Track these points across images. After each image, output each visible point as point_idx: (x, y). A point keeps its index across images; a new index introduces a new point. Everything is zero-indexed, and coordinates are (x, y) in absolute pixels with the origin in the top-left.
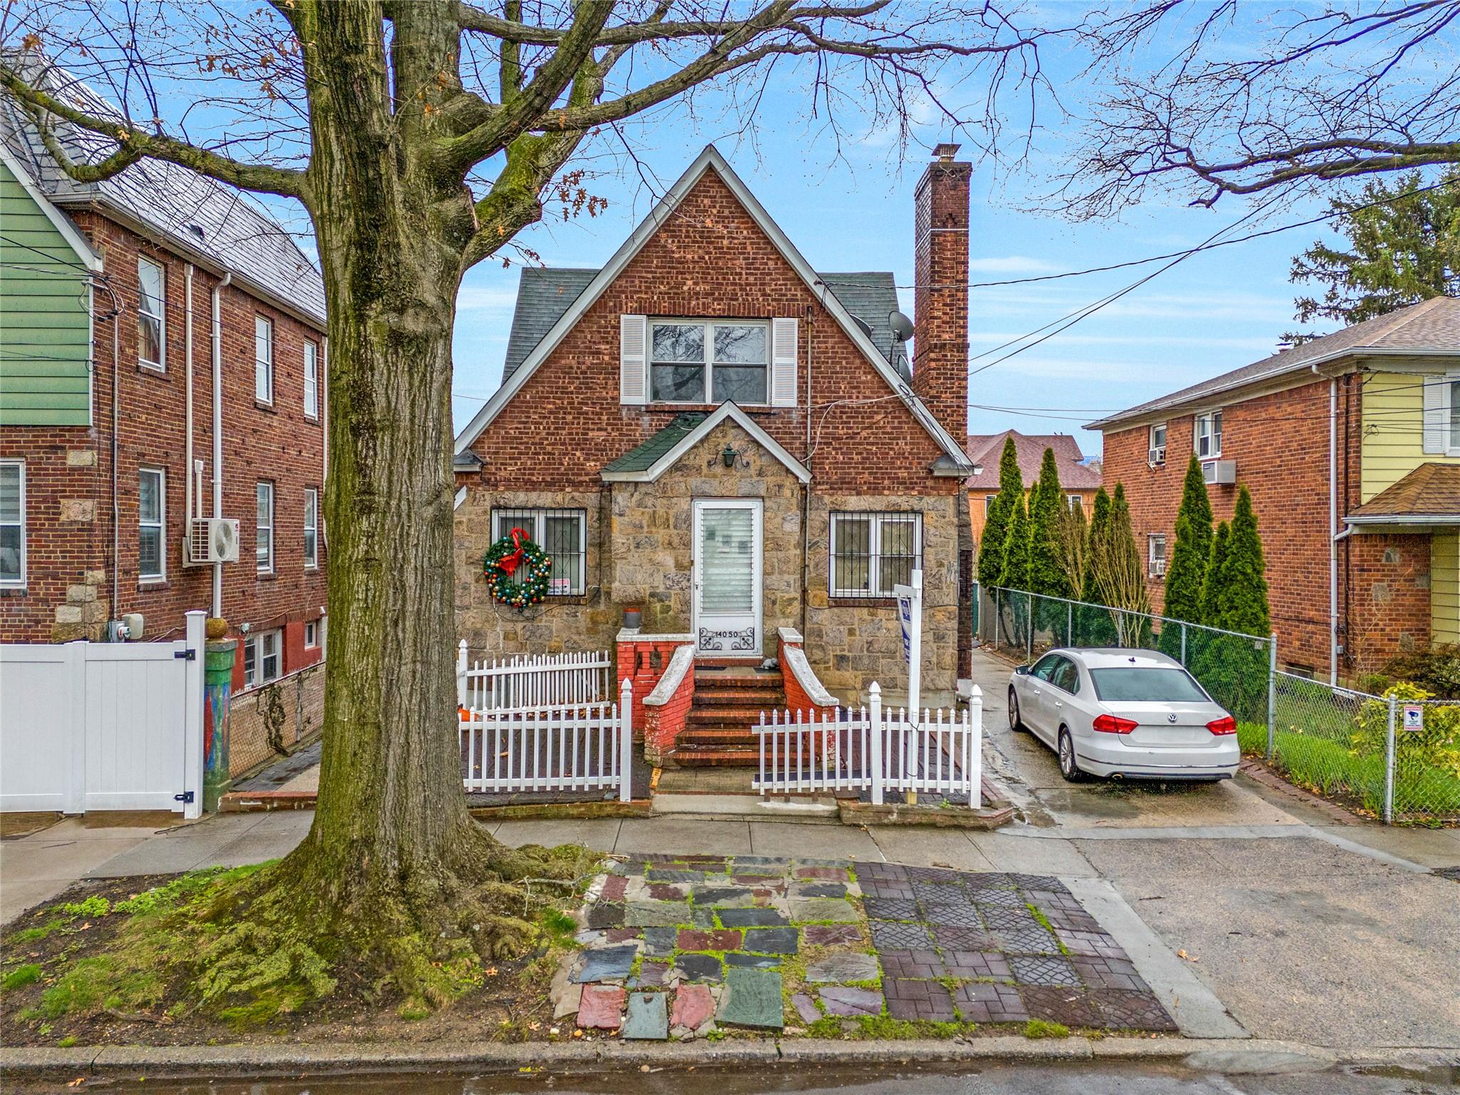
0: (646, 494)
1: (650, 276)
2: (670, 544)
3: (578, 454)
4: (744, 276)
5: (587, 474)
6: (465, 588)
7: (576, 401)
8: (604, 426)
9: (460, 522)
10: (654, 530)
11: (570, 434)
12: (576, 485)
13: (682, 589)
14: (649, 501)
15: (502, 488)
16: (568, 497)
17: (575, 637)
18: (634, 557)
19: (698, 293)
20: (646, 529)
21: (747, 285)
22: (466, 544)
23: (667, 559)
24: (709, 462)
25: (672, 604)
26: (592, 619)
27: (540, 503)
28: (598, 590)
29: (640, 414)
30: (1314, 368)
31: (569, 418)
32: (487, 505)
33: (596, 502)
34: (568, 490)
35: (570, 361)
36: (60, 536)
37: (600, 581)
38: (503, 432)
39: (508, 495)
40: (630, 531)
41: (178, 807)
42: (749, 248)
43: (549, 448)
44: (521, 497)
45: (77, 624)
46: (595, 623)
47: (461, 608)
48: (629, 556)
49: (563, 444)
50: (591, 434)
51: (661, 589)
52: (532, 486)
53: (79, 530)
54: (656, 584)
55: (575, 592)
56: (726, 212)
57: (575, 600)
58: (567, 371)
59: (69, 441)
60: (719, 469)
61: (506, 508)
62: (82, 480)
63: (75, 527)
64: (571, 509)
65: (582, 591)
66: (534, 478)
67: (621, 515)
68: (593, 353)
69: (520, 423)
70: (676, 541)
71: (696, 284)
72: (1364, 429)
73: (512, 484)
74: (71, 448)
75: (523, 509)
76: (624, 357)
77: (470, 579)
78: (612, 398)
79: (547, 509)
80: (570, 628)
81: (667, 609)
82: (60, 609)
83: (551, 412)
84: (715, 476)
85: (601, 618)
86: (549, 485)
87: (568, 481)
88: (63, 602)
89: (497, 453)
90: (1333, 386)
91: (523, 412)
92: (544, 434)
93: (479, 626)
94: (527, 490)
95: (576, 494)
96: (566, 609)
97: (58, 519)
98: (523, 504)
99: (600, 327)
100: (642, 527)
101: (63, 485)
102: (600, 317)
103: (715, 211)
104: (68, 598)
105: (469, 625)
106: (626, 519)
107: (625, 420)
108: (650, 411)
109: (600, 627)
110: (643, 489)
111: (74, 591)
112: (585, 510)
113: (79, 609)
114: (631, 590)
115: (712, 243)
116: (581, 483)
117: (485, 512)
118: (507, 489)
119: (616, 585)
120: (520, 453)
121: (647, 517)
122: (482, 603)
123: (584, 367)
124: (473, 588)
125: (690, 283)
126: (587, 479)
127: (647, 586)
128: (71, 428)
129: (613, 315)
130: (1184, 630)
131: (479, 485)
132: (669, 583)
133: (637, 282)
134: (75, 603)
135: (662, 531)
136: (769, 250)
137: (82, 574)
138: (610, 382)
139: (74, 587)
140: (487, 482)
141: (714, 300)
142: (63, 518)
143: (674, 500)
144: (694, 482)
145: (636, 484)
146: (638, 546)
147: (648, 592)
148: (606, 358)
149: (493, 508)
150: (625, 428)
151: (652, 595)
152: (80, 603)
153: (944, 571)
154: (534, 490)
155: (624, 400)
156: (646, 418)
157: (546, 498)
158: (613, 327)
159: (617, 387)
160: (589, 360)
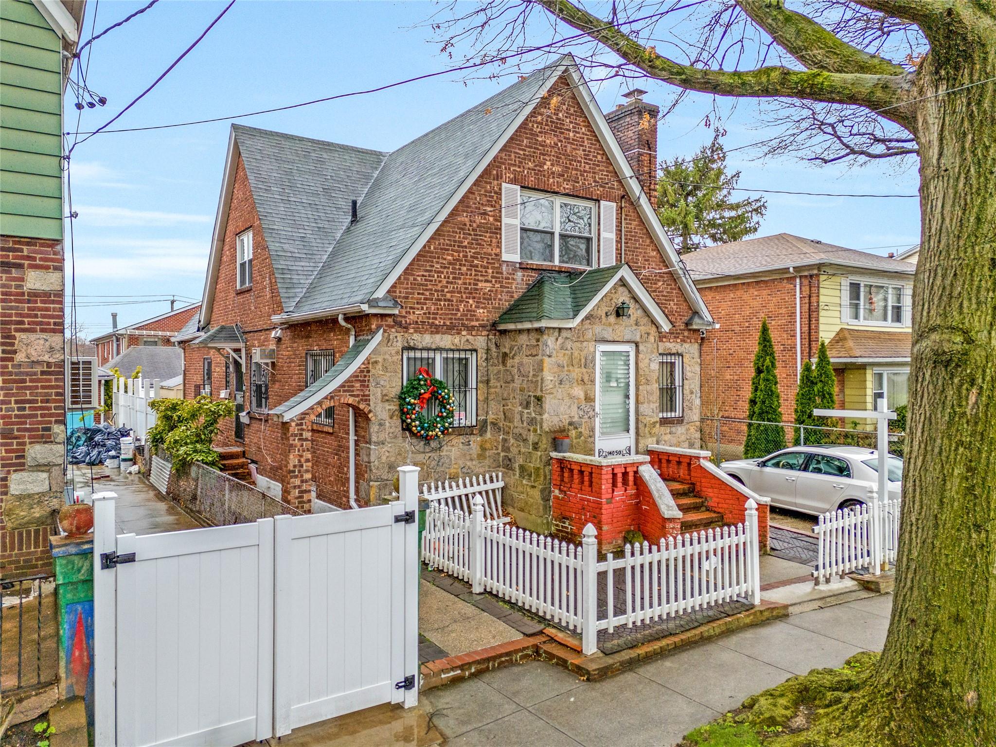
0: (567, 338)
1: (522, 152)
2: (582, 380)
3: (471, 301)
4: (583, 164)
5: (477, 320)
6: (380, 425)
7: (469, 254)
8: (490, 278)
9: (376, 362)
10: (571, 368)
11: (465, 284)
12: (470, 329)
13: (589, 418)
14: (569, 344)
15: (412, 331)
16: (464, 339)
17: (469, 463)
18: (560, 392)
19: (553, 173)
20: (566, 368)
21: (585, 171)
22: (382, 383)
23: (578, 392)
24: (606, 313)
25: (583, 430)
26: (481, 446)
27: (442, 345)
28: (485, 421)
29: (515, 270)
30: (791, 270)
31: (464, 269)
32: (399, 345)
33: (484, 345)
34: (464, 333)
35: (464, 218)
36: (15, 381)
37: (487, 413)
38: (411, 278)
39: (416, 336)
40: (556, 370)
41: (397, 696)
42: (586, 143)
43: (448, 296)
44: (427, 340)
45: (43, 494)
46: (483, 449)
47: (377, 443)
48: (554, 391)
49: (460, 292)
50: (480, 285)
51: (576, 419)
52: (436, 330)
53: (43, 373)
54: (572, 414)
55: (468, 424)
56: (572, 111)
57: (468, 431)
58: (462, 227)
59: (28, 258)
60: (612, 319)
61: (413, 349)
62: (48, 309)
63: (38, 369)
64: (466, 350)
65: (474, 423)
66: (437, 322)
67: (550, 356)
68: (481, 214)
69: (427, 271)
70: (586, 378)
71: (552, 165)
72: (821, 308)
73: (420, 327)
74: (32, 267)
75: (428, 349)
76: (505, 220)
77: (385, 416)
78: (496, 255)
79: (447, 350)
80: (465, 455)
81: (580, 435)
82: (14, 477)
83: (450, 263)
84: (610, 325)
85: (488, 446)
86: (451, 329)
87: (463, 325)
88: (20, 467)
89: (407, 298)
90: (798, 280)
91: (428, 261)
92: (444, 281)
93: (393, 459)
94: (432, 333)
95: (469, 337)
96: (462, 439)
97: (12, 359)
98: (429, 346)
99: (486, 191)
100: (563, 367)
101: (21, 315)
102: (486, 183)
103: (565, 107)
104: (29, 461)
105: (384, 458)
106: (553, 359)
107: (505, 274)
108: (523, 268)
109: (487, 453)
110: (564, 334)
111: (36, 452)
112: (476, 351)
113: (45, 475)
114: (556, 420)
115: (563, 133)
116: (473, 327)
117: (397, 353)
118: (416, 332)
119: (545, 416)
120: (426, 299)
121: (566, 358)
122: (396, 437)
123: (475, 225)
124: (387, 424)
125: (548, 163)
126: (477, 324)
127: (566, 417)
128: (32, 241)
129: (496, 182)
130: (802, 430)
131: (392, 327)
132: (581, 413)
133: (513, 157)
134: (39, 467)
135: (577, 370)
136: (598, 146)
137: (49, 429)
138: (494, 240)
139: (38, 447)
140: (400, 324)
141: (564, 180)
142: (20, 357)
143: (585, 344)
144: (598, 329)
145: (560, 329)
146: (561, 383)
147: (567, 421)
148: (491, 219)
149: (403, 349)
150: (505, 281)
151: (570, 424)
152: (46, 467)
153: (694, 396)
154: (437, 333)
155: (505, 257)
156: (520, 274)
157: (446, 340)
158: (496, 193)
159: (499, 246)
160: (478, 219)
